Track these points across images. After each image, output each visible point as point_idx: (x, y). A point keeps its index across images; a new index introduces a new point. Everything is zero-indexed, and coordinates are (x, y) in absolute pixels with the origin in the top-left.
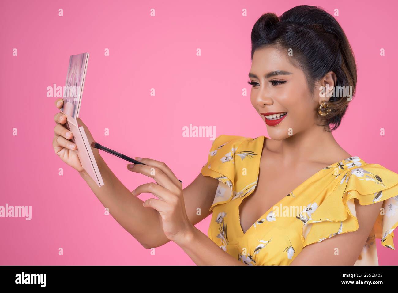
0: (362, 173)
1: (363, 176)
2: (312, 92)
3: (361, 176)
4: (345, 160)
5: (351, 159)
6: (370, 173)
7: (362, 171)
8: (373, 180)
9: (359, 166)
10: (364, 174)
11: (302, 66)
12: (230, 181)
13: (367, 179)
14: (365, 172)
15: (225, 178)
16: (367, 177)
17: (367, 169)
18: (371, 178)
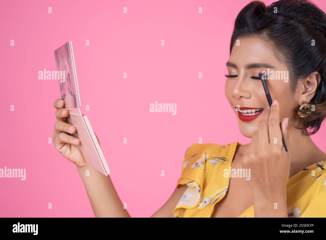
2: (294, 91)
11: (287, 62)
12: (200, 186)
15: (194, 183)
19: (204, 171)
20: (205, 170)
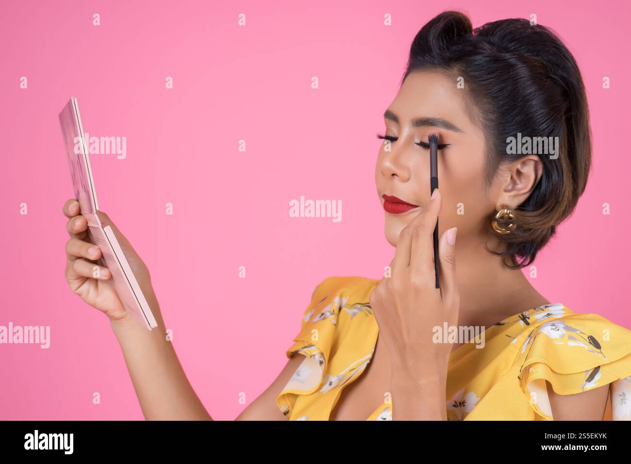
0: (562, 331)
1: (562, 336)
3: (558, 337)
4: (535, 309)
5: (546, 307)
6: (576, 330)
7: (561, 326)
8: (582, 345)
9: (559, 317)
10: (564, 332)
12: (322, 354)
13: (572, 343)
14: (567, 328)
15: (312, 348)
16: (570, 338)
17: (572, 324)
18: (578, 340)
19: (334, 326)
20: (336, 325)
